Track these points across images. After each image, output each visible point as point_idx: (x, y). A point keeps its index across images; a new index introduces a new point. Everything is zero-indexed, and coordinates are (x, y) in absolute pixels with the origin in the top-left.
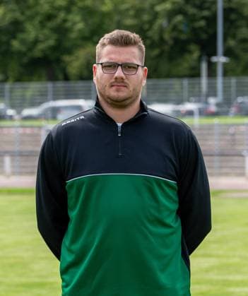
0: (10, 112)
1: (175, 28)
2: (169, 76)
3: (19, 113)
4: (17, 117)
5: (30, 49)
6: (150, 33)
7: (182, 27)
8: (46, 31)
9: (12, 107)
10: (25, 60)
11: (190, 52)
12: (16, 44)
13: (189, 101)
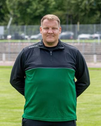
0: (26, 37)
1: (91, 4)
2: (88, 23)
3: (30, 37)
4: (29, 39)
5: (34, 12)
6: (81, 7)
7: (94, 4)
8: (41, 5)
9: (27, 35)
10: (32, 17)
11: (96, 14)
12: (29, 10)
13: (96, 33)
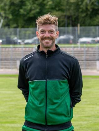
0: (19, 41)
1: (93, 4)
2: (90, 25)
3: (23, 41)
4: (22, 43)
5: (28, 13)
6: (81, 6)
7: (96, 3)
8: (35, 5)
9: (20, 39)
10: (26, 18)
12: (22, 11)
